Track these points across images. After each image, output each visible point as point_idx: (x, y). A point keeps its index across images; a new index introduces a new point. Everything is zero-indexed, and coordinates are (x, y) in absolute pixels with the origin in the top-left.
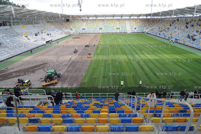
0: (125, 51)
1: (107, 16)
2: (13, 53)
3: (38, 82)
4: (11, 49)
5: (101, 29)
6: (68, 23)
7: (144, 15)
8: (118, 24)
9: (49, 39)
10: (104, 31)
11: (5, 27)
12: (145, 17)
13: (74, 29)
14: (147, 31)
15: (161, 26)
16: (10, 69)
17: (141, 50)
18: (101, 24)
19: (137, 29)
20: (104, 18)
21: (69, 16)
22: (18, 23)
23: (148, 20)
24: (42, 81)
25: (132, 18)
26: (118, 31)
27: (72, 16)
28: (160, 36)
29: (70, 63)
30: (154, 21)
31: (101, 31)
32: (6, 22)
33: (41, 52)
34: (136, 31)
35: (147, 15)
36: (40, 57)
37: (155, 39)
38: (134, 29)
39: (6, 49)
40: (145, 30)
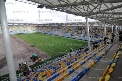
7: (37, 24)
14: (41, 32)
15: (48, 29)
19: (35, 31)
25: (31, 25)
26: (24, 32)
40: (39, 32)
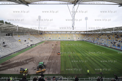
0: (78, 51)
1: (63, 32)
2: (12, 51)
3: (32, 71)
4: (12, 49)
5: (59, 38)
6: (41, 35)
7: (83, 32)
8: (69, 36)
9: (31, 43)
10: (61, 39)
11: (9, 36)
12: (83, 33)
13: (44, 38)
14: (85, 40)
15: (93, 37)
16: (12, 61)
17: (87, 50)
18: (59, 36)
19: (80, 39)
20: (61, 33)
21: (43, 31)
22: (16, 35)
23: (85, 34)
24: (34, 70)
25: (76, 33)
26: (69, 40)
27: (44, 32)
28: (94, 42)
29: (48, 58)
30: (88, 35)
31: (59, 40)
32: (10, 34)
33: (28, 51)
34: (79, 40)
35: (84, 32)
36: (28, 54)
37: (92, 44)
38: (78, 39)
39: (9, 49)
40: (84, 39)
